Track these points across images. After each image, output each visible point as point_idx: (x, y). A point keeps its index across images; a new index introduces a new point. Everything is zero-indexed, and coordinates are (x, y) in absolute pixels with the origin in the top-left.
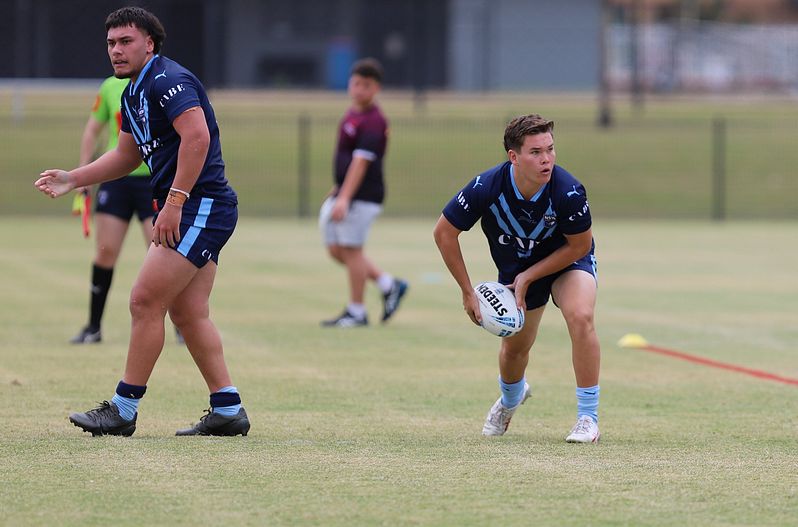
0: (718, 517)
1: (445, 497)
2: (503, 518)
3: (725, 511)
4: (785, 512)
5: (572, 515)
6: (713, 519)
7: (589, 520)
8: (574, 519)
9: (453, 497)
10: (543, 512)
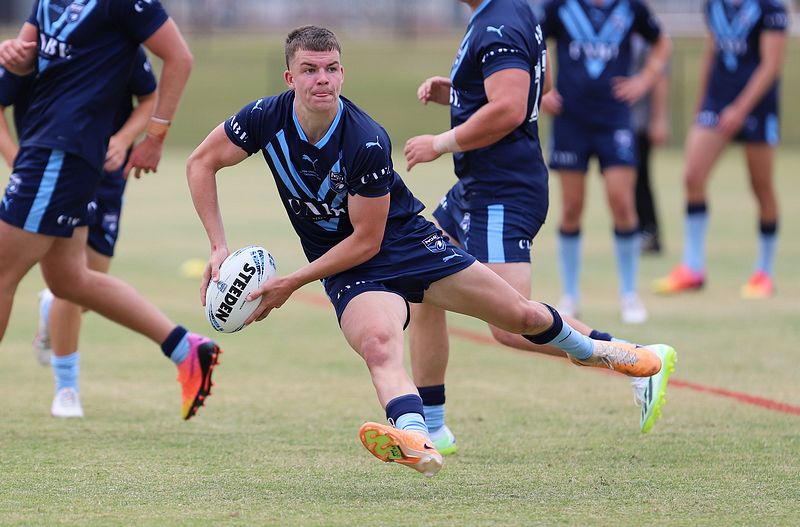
0: (278, 439)
1: (15, 421)
2: (70, 442)
3: (283, 433)
4: (342, 434)
5: (136, 438)
6: (272, 441)
7: (153, 442)
8: (139, 441)
9: (21, 421)
10: (109, 435)
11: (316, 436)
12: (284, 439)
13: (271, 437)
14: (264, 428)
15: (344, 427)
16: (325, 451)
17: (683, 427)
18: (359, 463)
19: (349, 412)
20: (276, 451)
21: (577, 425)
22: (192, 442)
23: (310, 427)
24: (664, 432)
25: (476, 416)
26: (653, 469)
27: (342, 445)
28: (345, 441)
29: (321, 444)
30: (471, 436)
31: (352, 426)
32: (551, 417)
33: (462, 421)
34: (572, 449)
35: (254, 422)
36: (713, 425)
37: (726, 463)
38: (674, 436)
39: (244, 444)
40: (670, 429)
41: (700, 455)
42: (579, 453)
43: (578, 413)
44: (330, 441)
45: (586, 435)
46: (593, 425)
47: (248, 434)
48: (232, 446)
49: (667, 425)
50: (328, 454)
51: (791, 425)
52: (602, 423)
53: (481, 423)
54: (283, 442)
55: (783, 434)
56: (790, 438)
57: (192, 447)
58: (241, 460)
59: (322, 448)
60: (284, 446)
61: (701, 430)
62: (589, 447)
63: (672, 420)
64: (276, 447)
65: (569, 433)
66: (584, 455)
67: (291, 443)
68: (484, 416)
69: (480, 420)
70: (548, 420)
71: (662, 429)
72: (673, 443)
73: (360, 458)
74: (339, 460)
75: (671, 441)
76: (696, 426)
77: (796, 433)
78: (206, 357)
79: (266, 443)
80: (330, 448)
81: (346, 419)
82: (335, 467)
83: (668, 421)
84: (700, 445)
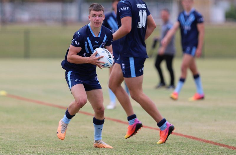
0: (27, 143)
3: (29, 141)
4: (46, 141)
11: (38, 142)
12: (29, 143)
13: (25, 142)
14: (23, 140)
15: (47, 139)
16: (41, 146)
17: (146, 139)
18: (51, 150)
19: (48, 135)
20: (27, 147)
21: (115, 139)
22: (2, 144)
23: (37, 139)
24: (141, 141)
25: (85, 136)
26: (138, 152)
27: (46, 145)
28: (47, 143)
29: (40, 144)
30: (84, 142)
31: (49, 139)
32: (108, 136)
33: (82, 137)
34: (114, 146)
35: (20, 138)
36: (155, 139)
37: (159, 150)
38: (144, 142)
39: (17, 144)
40: (142, 140)
41: (152, 148)
42: (116, 147)
43: (115, 135)
44: (42, 143)
45: (118, 142)
46: (120, 139)
47: (18, 142)
48: (14, 145)
49: (142, 139)
50: (42, 147)
51: (178, 139)
52: (123, 138)
53: (87, 138)
54: (29, 144)
55: (176, 141)
56: (178, 143)
57: (2, 145)
58: (16, 149)
59: (40, 145)
60: (29, 145)
61: (152, 140)
62: (119, 145)
63: (143, 137)
64: (27, 145)
65: (113, 141)
66: (118, 148)
67: (31, 144)
68: (88, 136)
69: (87, 137)
70: (107, 137)
71: (140, 140)
72: (143, 144)
73: (51, 148)
74: (45, 149)
75: (143, 143)
76: (150, 139)
77: (179, 141)
78: (139, 126)
79: (24, 144)
80: (43, 145)
81: (47, 137)
82: (44, 151)
83: (142, 138)
84: (151, 145)
